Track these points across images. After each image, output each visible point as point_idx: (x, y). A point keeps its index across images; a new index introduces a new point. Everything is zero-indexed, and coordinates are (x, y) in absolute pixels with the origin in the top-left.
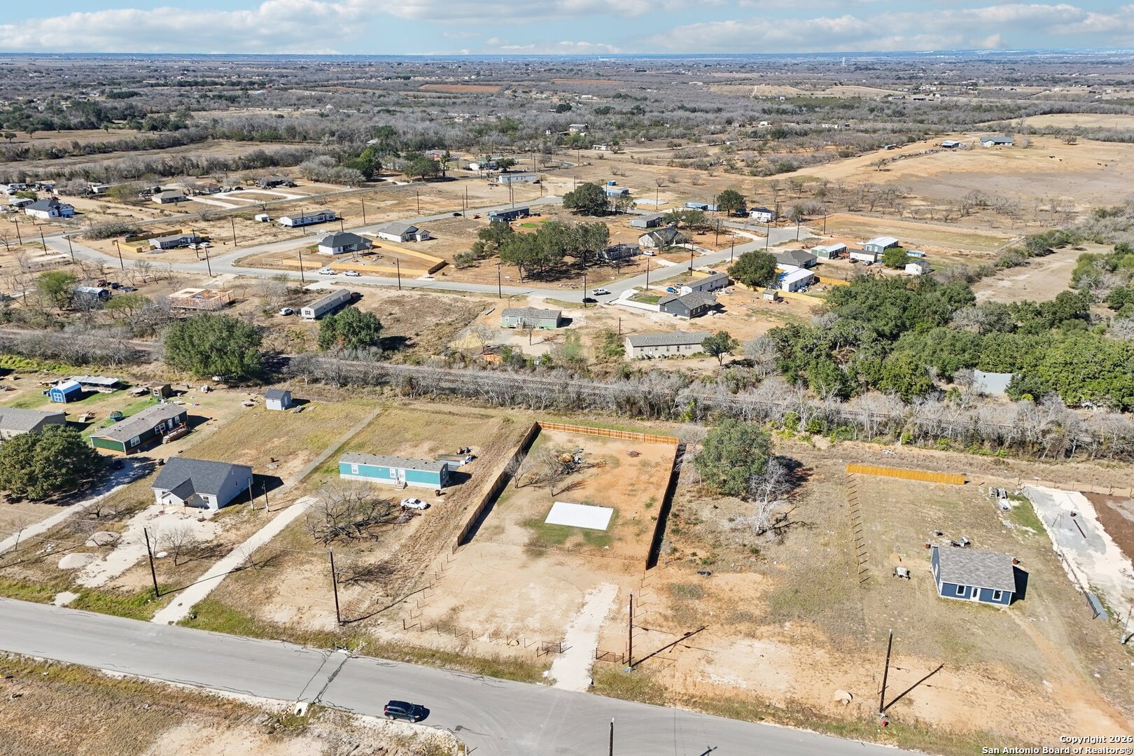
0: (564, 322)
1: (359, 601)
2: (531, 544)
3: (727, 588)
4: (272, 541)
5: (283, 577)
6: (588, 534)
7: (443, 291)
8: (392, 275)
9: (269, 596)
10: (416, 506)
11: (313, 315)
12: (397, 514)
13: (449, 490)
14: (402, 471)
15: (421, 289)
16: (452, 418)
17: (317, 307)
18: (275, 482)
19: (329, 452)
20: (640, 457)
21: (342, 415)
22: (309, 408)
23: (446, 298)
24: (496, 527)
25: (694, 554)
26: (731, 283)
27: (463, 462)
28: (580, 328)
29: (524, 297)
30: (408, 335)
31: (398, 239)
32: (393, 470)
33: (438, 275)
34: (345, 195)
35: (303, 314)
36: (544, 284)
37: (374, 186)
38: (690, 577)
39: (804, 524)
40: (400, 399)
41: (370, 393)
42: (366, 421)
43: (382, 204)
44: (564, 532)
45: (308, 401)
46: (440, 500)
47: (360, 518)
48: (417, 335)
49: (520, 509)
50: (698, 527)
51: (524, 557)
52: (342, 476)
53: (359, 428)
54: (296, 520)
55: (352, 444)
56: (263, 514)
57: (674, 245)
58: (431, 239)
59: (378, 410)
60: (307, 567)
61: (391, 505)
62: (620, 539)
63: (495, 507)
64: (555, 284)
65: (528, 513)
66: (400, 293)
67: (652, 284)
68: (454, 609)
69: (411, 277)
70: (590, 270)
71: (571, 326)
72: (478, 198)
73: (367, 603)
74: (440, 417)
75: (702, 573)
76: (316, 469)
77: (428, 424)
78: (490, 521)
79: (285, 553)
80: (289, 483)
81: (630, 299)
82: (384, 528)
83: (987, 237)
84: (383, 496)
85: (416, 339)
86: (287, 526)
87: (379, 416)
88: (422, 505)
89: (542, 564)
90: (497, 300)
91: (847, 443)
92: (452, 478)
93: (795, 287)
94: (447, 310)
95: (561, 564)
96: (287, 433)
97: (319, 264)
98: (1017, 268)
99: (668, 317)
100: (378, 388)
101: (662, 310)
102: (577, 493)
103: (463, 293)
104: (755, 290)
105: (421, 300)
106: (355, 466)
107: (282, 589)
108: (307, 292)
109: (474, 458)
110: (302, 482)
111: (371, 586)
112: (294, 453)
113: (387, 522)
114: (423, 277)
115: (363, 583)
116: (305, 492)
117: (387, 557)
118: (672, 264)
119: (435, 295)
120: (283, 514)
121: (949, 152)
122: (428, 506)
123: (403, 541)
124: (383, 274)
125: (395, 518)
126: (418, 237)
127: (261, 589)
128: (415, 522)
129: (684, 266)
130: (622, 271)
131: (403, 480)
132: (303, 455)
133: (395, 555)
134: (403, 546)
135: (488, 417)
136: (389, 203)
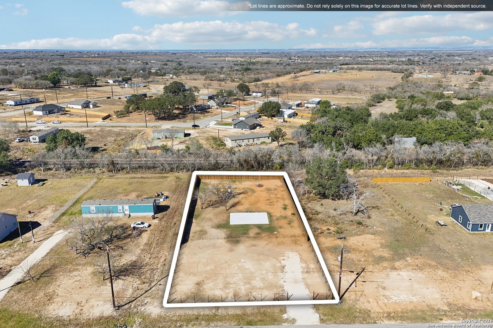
1: (124, 290)
2: (228, 237)
3: (360, 244)
4: (41, 261)
5: (58, 283)
6: (259, 227)
7: (113, 127)
9: (50, 298)
10: (142, 226)
11: (38, 140)
13: (159, 215)
14: (126, 207)
15: (100, 126)
16: (144, 180)
18: (36, 225)
19: (70, 203)
20: (264, 187)
21: (72, 184)
22: (48, 183)
23: (117, 130)
24: (201, 231)
25: (328, 229)
26: (260, 117)
29: (160, 127)
30: (99, 146)
31: (80, 107)
32: (120, 207)
33: (108, 120)
34: (42, 93)
36: (170, 121)
37: (59, 89)
38: (335, 242)
40: (107, 174)
41: (86, 173)
42: (89, 186)
43: (65, 96)
44: (245, 229)
45: (47, 180)
46: (156, 221)
47: (105, 238)
48: (105, 145)
49: (210, 219)
50: (320, 216)
51: (228, 245)
52: (84, 215)
53: (85, 190)
54: (57, 245)
55: (84, 198)
56: (31, 244)
57: (225, 105)
58: (98, 107)
59: (95, 180)
60: (76, 273)
61: (124, 228)
62: (280, 227)
63: (194, 220)
64: (174, 121)
65: (216, 221)
66: (88, 129)
68: (198, 284)
69: (92, 122)
71: (191, 136)
72: (117, 92)
73: (130, 291)
74: (136, 180)
75: (341, 238)
76: (63, 214)
77: (130, 184)
78: (194, 228)
79: (54, 267)
80: (45, 224)
81: (215, 124)
82: (125, 241)
83: (352, 98)
84: (120, 223)
85: (105, 147)
86: (52, 250)
87: (96, 183)
88: (146, 225)
89: (242, 248)
90: (145, 128)
92: (159, 209)
93: (290, 116)
94: (118, 134)
95: (254, 245)
96: (36, 197)
97: (36, 119)
98: (373, 107)
100: (91, 169)
101: (235, 127)
102: (239, 207)
103: (125, 127)
105: (101, 131)
106: (93, 208)
107: (60, 291)
108: (30, 131)
110: (54, 222)
111: (129, 279)
112: (44, 207)
113: (126, 238)
114: (100, 121)
115: (123, 277)
116: (59, 228)
117: (134, 258)
118: (228, 112)
119: (109, 128)
120: (45, 242)
122: (150, 226)
123: (142, 247)
124: (75, 122)
125: (130, 235)
126: (91, 106)
127: (41, 294)
128: (145, 236)
129: (235, 112)
130: (205, 115)
131: (127, 212)
132: (51, 208)
133: (139, 256)
134: (143, 250)
135: (165, 177)
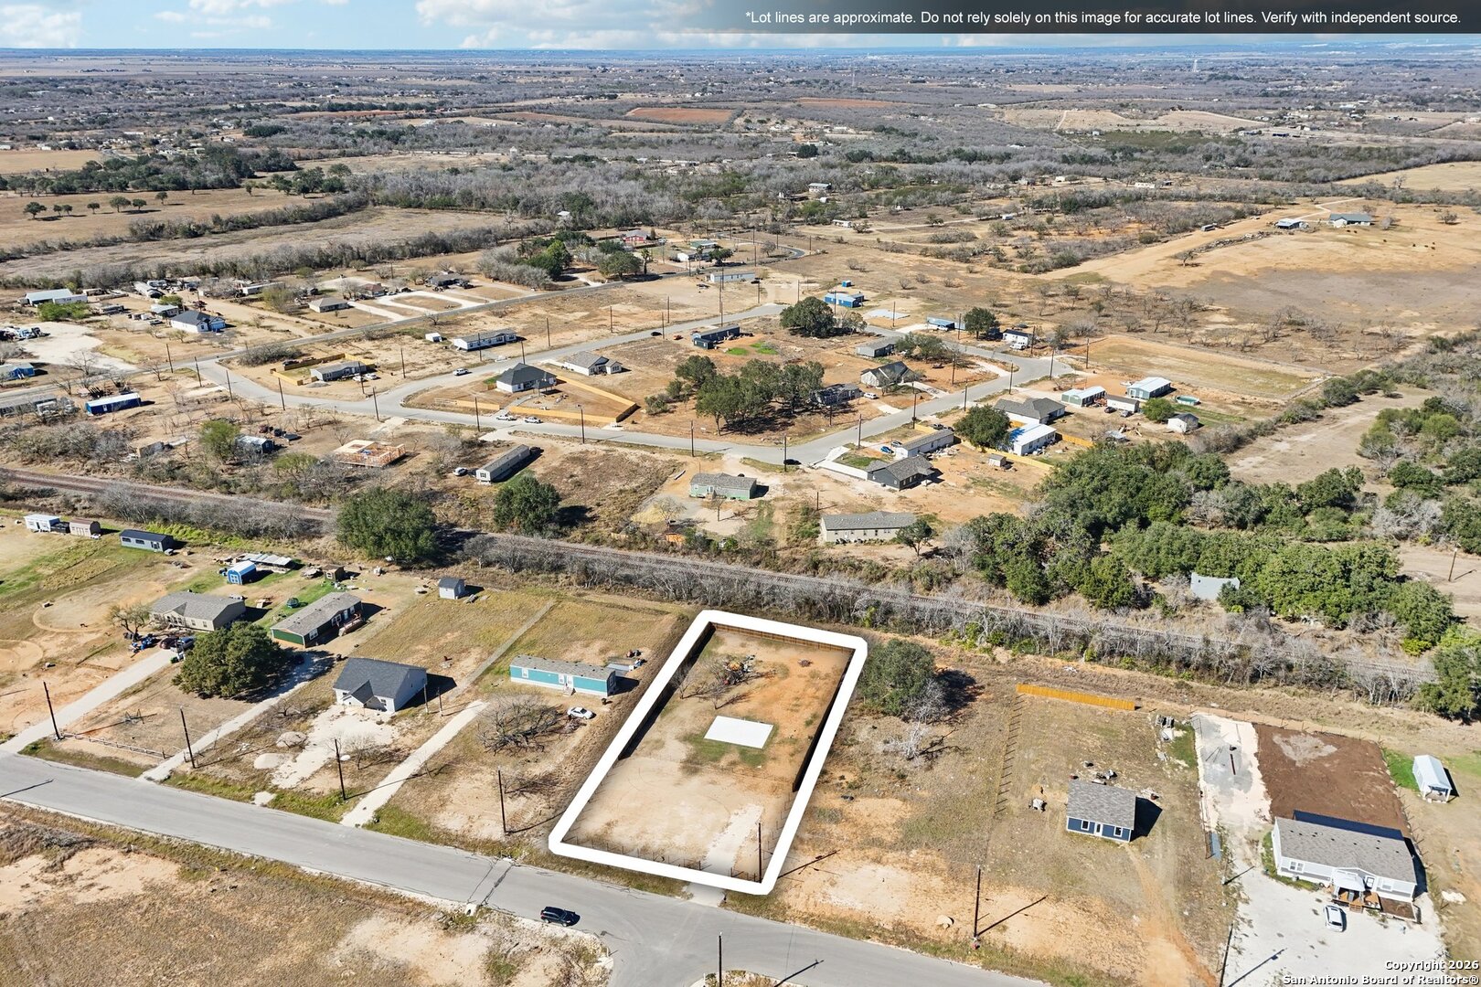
0: (758, 491)
1: (524, 812)
2: (688, 761)
3: (866, 814)
4: (445, 747)
5: (455, 785)
6: (744, 751)
7: (631, 446)
8: (575, 422)
9: (443, 803)
10: (581, 715)
11: (488, 478)
12: (563, 723)
13: (615, 698)
14: (570, 678)
15: (607, 442)
16: (625, 614)
17: (493, 469)
18: (447, 684)
19: (501, 650)
20: (811, 667)
21: (516, 606)
22: (483, 596)
23: (633, 456)
24: (657, 741)
25: (842, 778)
26: (957, 441)
27: (631, 667)
28: (775, 499)
29: (720, 456)
30: (589, 504)
31: (586, 372)
32: (561, 676)
33: (626, 424)
34: (528, 302)
35: (478, 476)
36: (743, 438)
37: (562, 289)
38: (833, 801)
39: (957, 749)
40: (575, 589)
41: (545, 580)
42: (539, 615)
43: (571, 317)
44: (722, 748)
45: (481, 589)
46: (606, 709)
47: (527, 727)
48: (599, 505)
49: (682, 722)
50: (852, 749)
51: (680, 774)
52: (513, 679)
53: (531, 623)
54: (468, 726)
55: (524, 642)
56: (437, 718)
57: (902, 384)
58: (624, 370)
59: (551, 602)
60: (477, 775)
61: (558, 713)
62: (774, 759)
63: (658, 719)
64: (758, 438)
65: (690, 727)
66: (584, 447)
67: (864, 440)
68: (609, 824)
69: (597, 424)
70: (799, 418)
71: (767, 497)
72: (683, 306)
73: (531, 815)
74: (614, 611)
75: (845, 797)
76: (488, 670)
77: (601, 620)
78: (652, 734)
79: (457, 760)
80: (462, 685)
81: (837, 461)
82: (551, 738)
83: (1285, 375)
84: (552, 703)
85: (597, 511)
86: (460, 733)
87: (552, 608)
88: (588, 714)
89: (696, 781)
90: (688, 459)
91: (1029, 657)
92: (620, 685)
93: (1029, 450)
94: (634, 472)
95: (713, 783)
96: (460, 627)
97: (496, 407)
98: (1304, 424)
99: (875, 488)
100: (553, 575)
101: (870, 478)
102: (741, 707)
103: (652, 448)
104: (984, 451)
105: (606, 458)
106: (525, 671)
107: (455, 797)
108: (483, 444)
109: (643, 661)
110: (475, 683)
111: (535, 797)
112: (466, 650)
113: (553, 732)
114: (610, 427)
115: (528, 795)
116: (477, 695)
117: (551, 769)
118: (895, 411)
119: (621, 450)
120: (456, 718)
121: (1285, 236)
122: (594, 715)
123: (567, 753)
124: (567, 421)
125: (562, 727)
126: (609, 370)
127: (435, 796)
128: (580, 732)
129: (907, 415)
130: (835, 420)
131: (571, 686)
132: (475, 653)
133: (559, 767)
134: (567, 758)
135: (663, 613)
136: (579, 314)
